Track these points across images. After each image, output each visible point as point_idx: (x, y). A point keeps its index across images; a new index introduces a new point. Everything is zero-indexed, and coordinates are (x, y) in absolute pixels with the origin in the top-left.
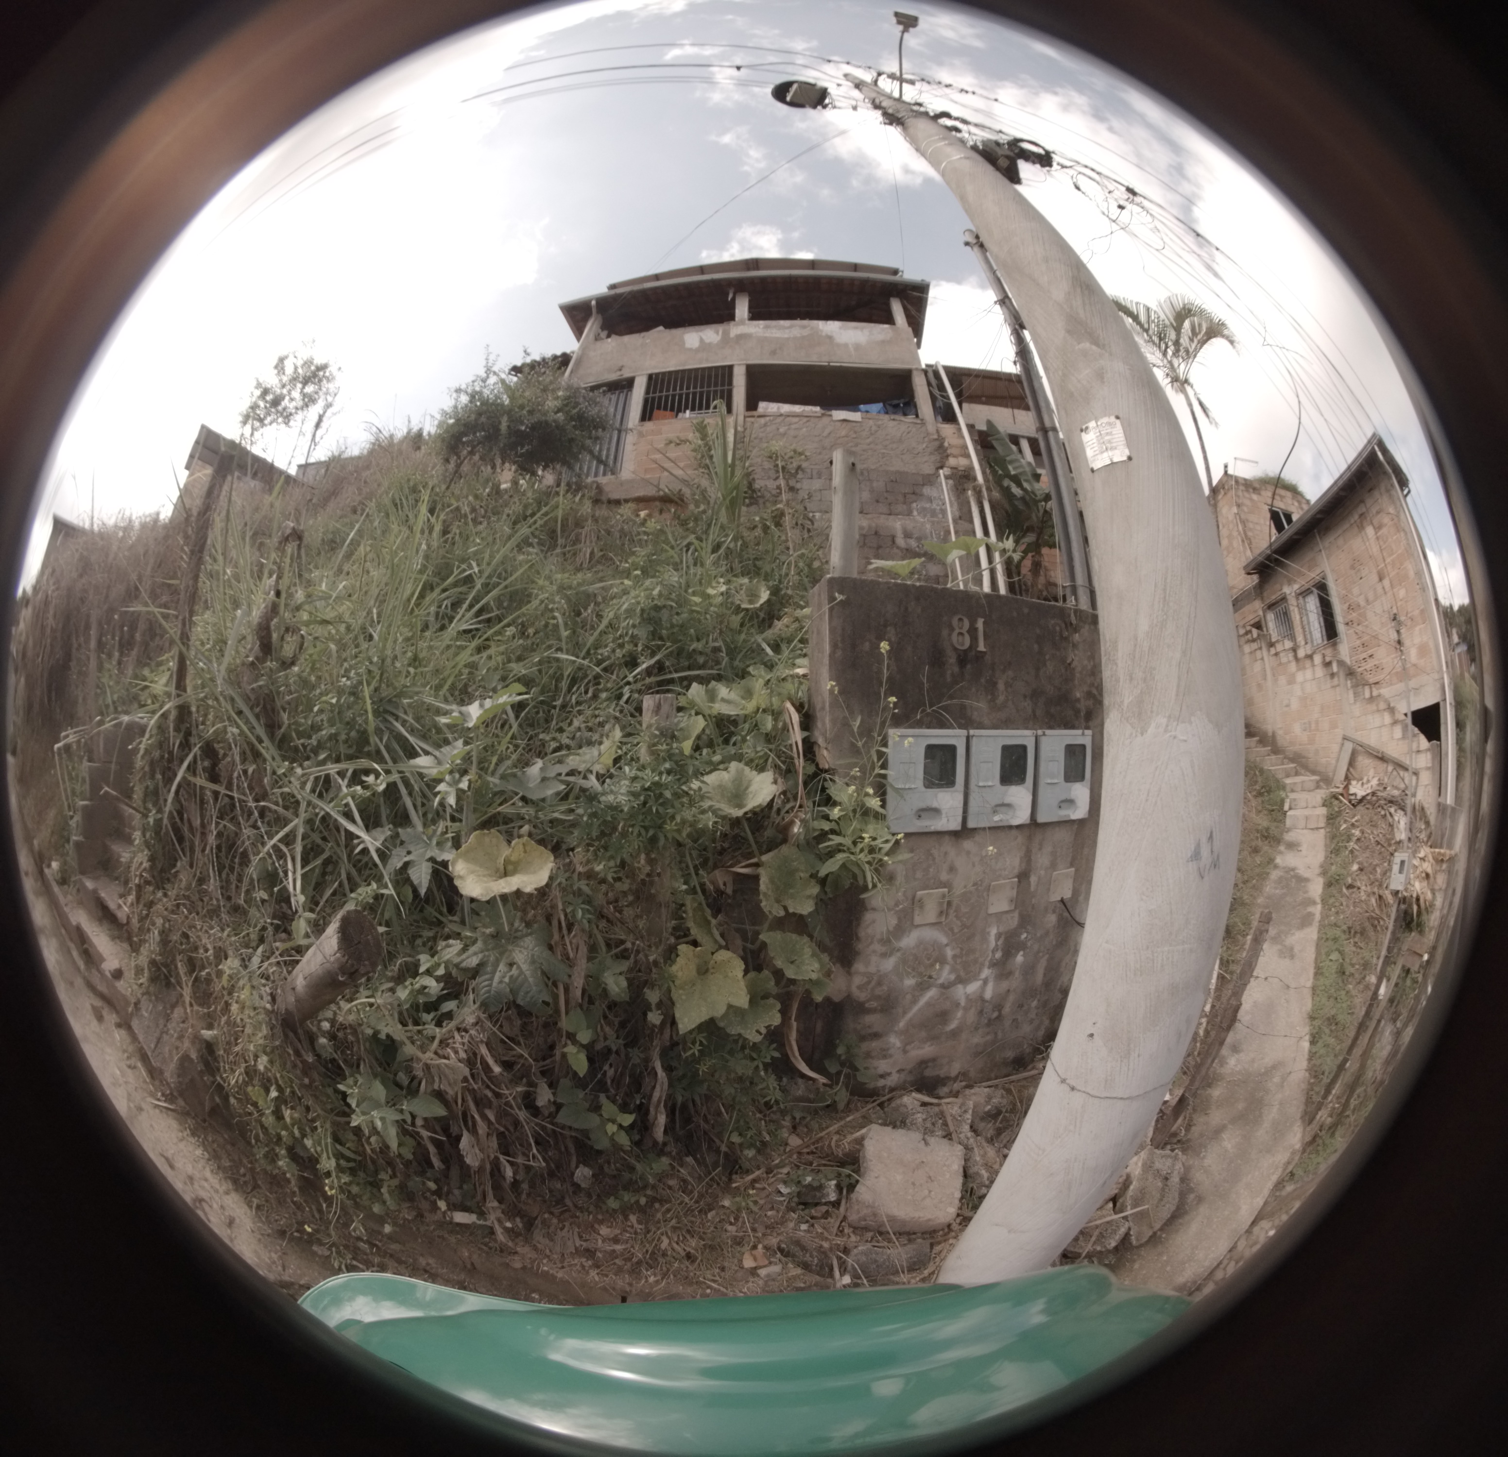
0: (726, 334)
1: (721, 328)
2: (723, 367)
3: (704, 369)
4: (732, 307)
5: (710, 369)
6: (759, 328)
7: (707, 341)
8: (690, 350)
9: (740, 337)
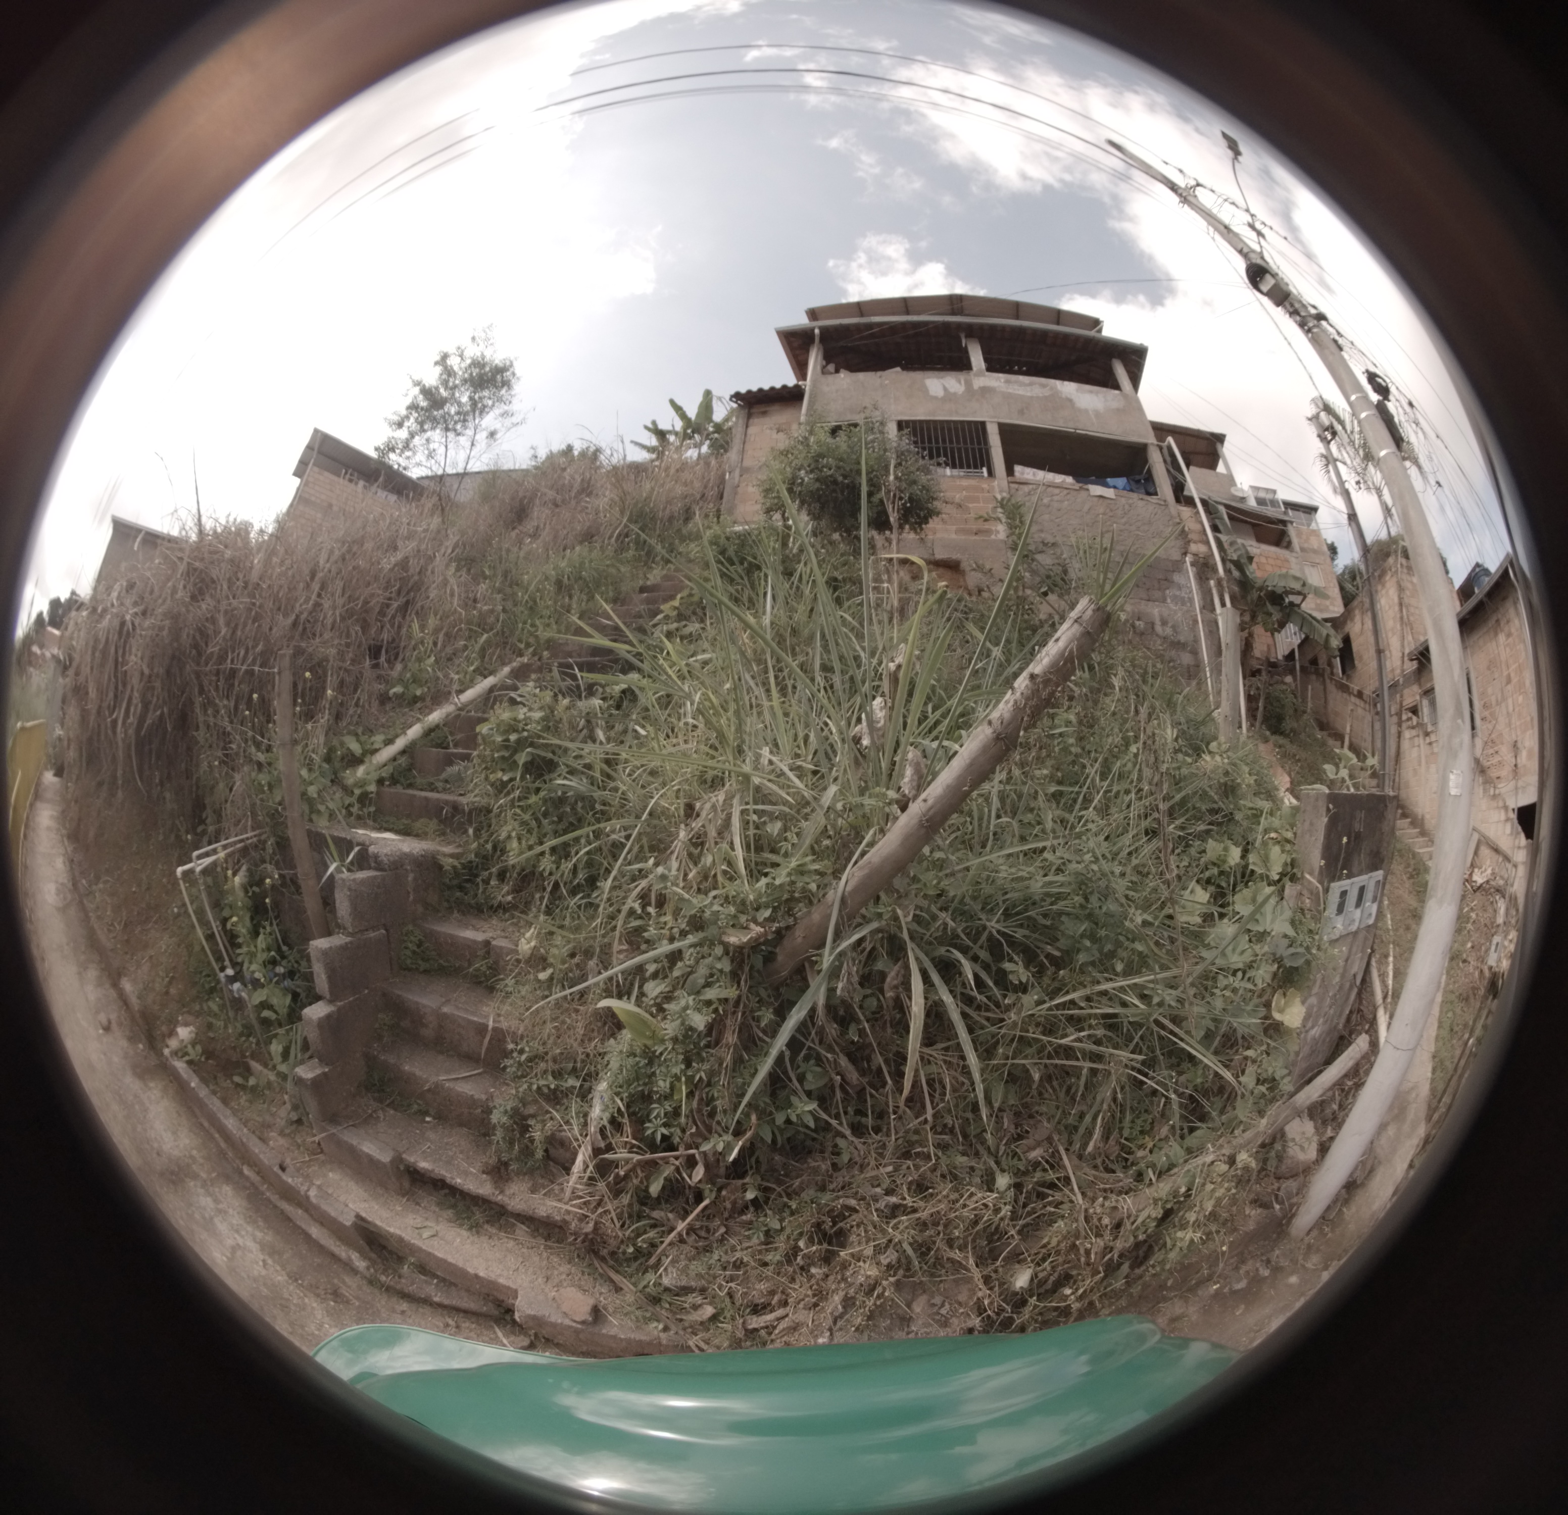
0: (969, 384)
1: (962, 376)
2: (976, 423)
3: (955, 422)
4: (966, 351)
5: (962, 422)
6: (997, 381)
7: (952, 390)
8: (936, 398)
9: (985, 390)
